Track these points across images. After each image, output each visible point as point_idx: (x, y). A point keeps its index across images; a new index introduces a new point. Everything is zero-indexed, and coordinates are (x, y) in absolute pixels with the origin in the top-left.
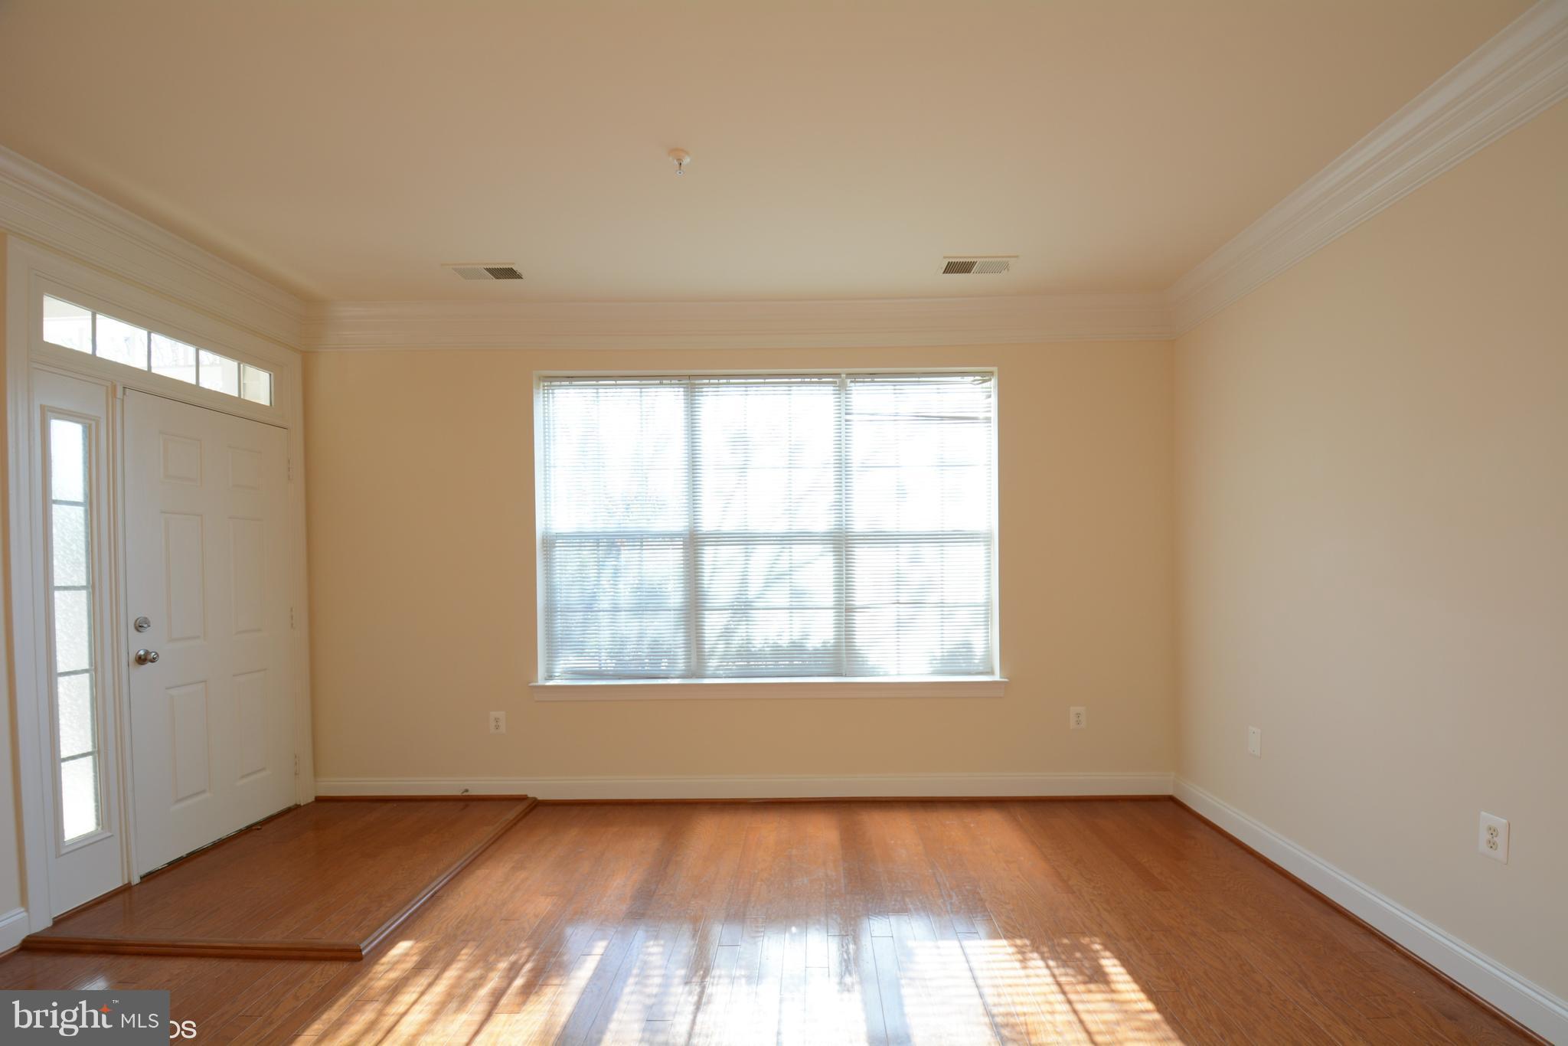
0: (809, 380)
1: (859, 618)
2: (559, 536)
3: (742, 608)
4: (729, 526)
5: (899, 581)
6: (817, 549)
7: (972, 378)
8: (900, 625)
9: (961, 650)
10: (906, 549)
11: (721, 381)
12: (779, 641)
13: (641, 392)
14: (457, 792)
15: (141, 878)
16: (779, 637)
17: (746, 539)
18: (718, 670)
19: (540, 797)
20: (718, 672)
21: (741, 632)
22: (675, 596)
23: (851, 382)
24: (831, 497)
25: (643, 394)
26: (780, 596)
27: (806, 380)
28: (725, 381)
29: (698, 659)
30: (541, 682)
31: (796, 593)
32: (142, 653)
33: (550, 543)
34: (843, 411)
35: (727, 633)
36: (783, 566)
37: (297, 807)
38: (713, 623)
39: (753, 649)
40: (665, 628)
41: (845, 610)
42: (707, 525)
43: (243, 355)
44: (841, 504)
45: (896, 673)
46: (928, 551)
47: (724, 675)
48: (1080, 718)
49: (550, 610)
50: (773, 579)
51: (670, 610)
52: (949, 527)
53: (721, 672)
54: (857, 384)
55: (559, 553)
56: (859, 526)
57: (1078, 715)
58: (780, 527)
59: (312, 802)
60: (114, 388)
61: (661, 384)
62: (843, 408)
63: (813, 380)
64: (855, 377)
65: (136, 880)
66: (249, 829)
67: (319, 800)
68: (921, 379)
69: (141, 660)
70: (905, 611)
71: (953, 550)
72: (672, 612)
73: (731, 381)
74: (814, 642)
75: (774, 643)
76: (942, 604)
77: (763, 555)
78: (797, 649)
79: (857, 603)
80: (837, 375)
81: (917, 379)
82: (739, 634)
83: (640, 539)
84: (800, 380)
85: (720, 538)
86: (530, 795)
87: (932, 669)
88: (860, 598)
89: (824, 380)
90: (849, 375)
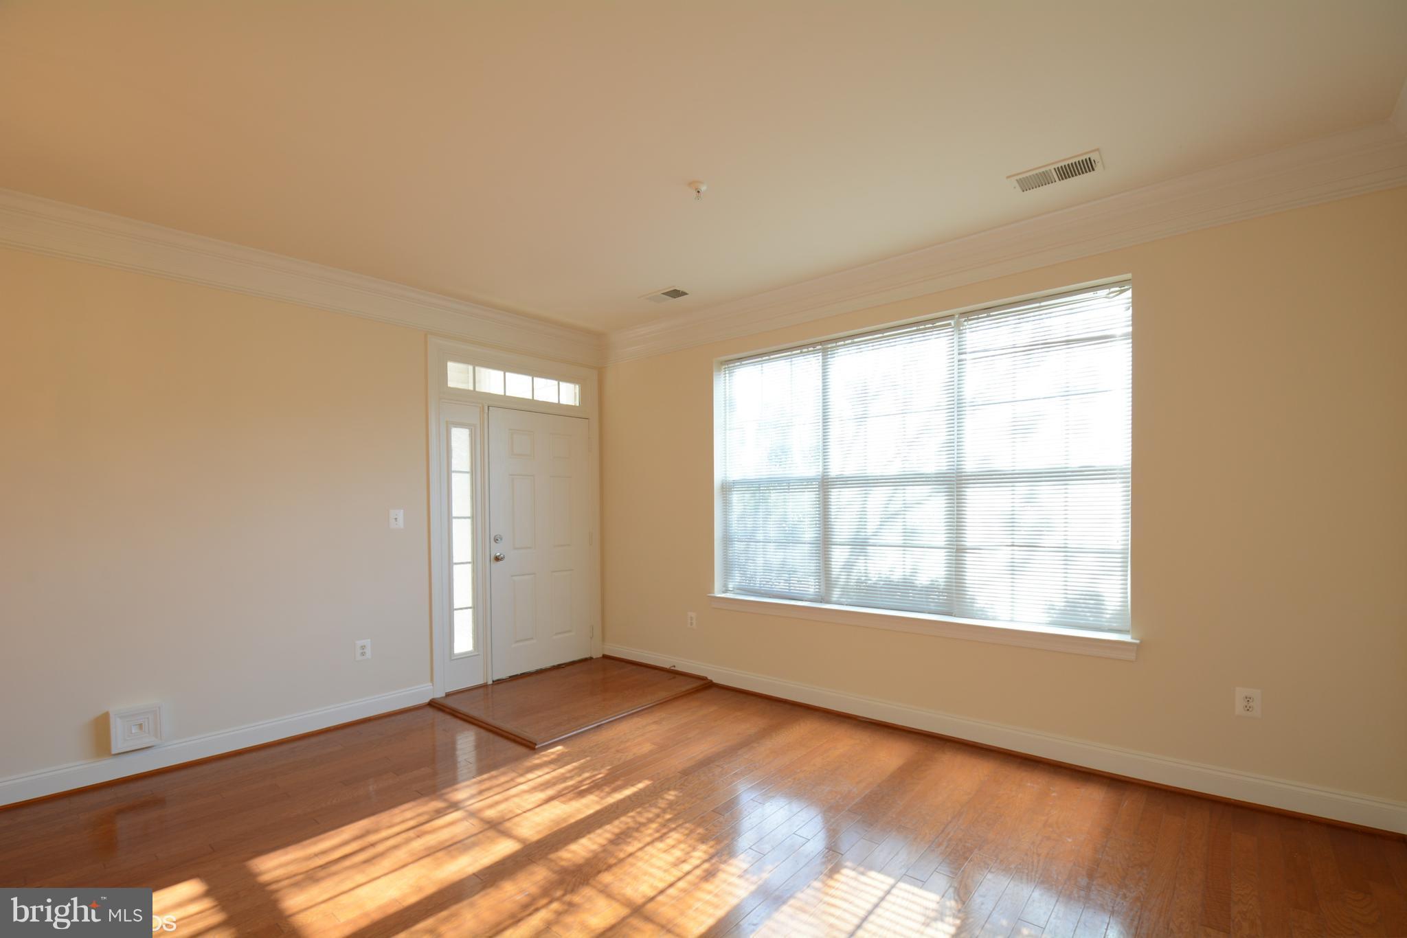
0: (923, 327)
1: (969, 558)
2: (734, 483)
3: (860, 545)
4: (849, 471)
5: (1012, 523)
6: (926, 490)
7: (1107, 291)
8: (1013, 569)
9: (1087, 601)
10: (1022, 489)
11: (847, 342)
12: (892, 577)
13: (791, 361)
14: (667, 666)
15: (493, 681)
16: (891, 573)
17: (865, 482)
18: (841, 598)
19: (715, 681)
20: (842, 600)
21: (860, 565)
22: (809, 533)
23: (965, 321)
24: (943, 437)
25: (793, 362)
26: (892, 535)
27: (921, 327)
28: (850, 341)
29: (826, 587)
30: (718, 594)
31: (909, 533)
32: (498, 554)
33: (727, 488)
34: (956, 352)
35: (848, 566)
36: (896, 506)
37: (591, 658)
38: (839, 556)
39: (869, 582)
40: (801, 559)
41: (957, 550)
42: (834, 471)
43: (560, 377)
44: (954, 445)
45: (1009, 619)
46: (1045, 490)
47: (846, 603)
48: (1251, 704)
49: (728, 540)
50: (889, 518)
51: (805, 543)
52: (1075, 463)
53: (844, 600)
54: (970, 322)
55: (735, 497)
56: (970, 466)
57: (1248, 699)
58: (894, 470)
59: (601, 658)
60: (483, 407)
61: (801, 352)
62: (956, 348)
63: (927, 326)
64: (967, 315)
65: (490, 682)
66: (559, 667)
67: (605, 657)
68: (1043, 304)
69: (497, 559)
70: (1020, 554)
71: (1078, 490)
72: (807, 545)
73: (856, 340)
74: (923, 580)
75: (887, 578)
76: (1064, 549)
77: (878, 496)
78: (906, 585)
79: (968, 544)
80: (951, 317)
81: (1038, 305)
82: (858, 568)
83: (785, 484)
84: (915, 328)
85: (846, 482)
86: (709, 678)
87: (1050, 619)
88: (971, 538)
89: (937, 324)
90: (963, 314)
